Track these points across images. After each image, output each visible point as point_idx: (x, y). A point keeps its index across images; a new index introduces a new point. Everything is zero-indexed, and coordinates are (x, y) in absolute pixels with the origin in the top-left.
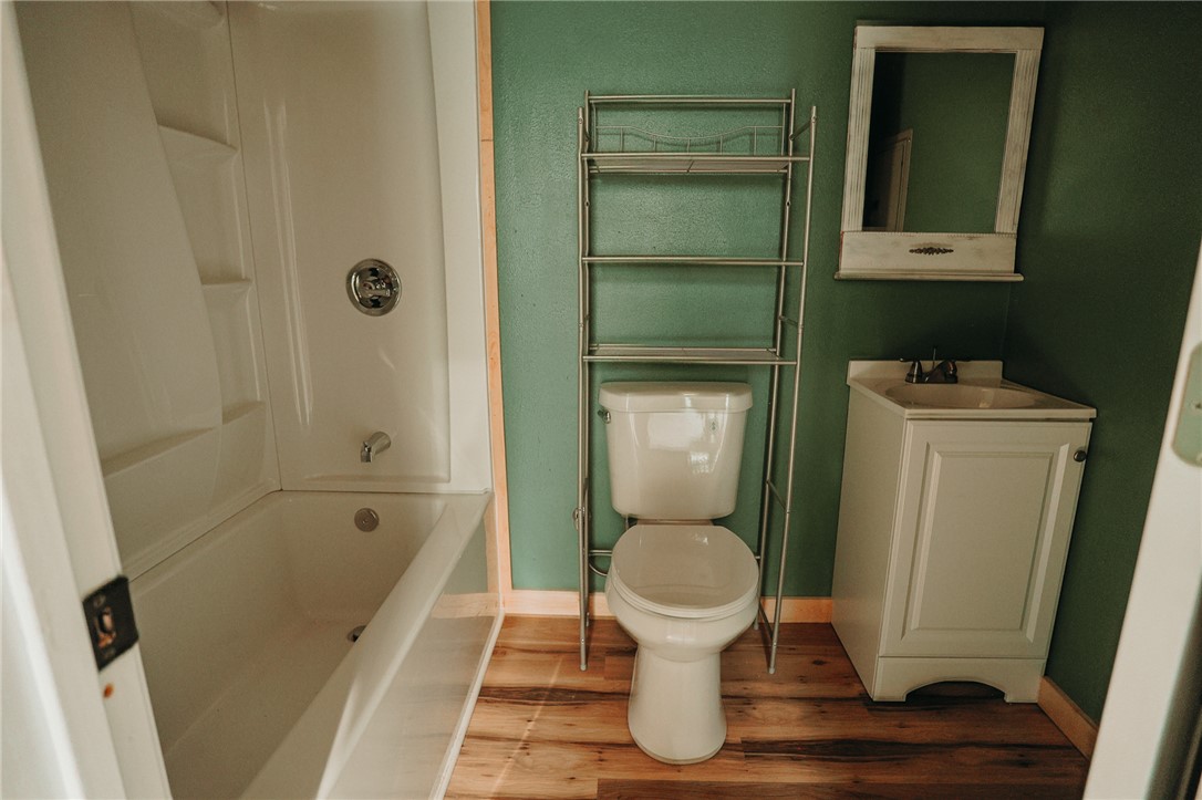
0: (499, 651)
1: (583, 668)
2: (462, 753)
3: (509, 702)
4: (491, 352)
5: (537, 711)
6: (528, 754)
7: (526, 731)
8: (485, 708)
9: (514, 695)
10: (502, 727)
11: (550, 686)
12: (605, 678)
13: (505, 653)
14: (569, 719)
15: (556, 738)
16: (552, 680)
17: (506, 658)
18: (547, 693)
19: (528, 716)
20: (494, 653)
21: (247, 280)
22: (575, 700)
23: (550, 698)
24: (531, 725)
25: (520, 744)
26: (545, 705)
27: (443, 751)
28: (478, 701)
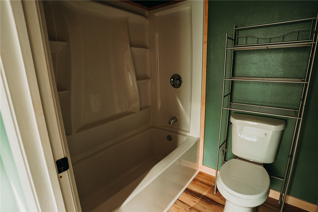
0: (195, 180)
1: (215, 193)
2: (175, 203)
3: (191, 195)
4: (203, 100)
5: (197, 200)
6: (190, 211)
7: (192, 204)
8: (185, 194)
9: (193, 194)
10: (187, 201)
11: (204, 195)
12: (220, 199)
13: (196, 181)
14: (205, 206)
15: (199, 210)
16: (205, 193)
17: (196, 182)
18: (202, 196)
19: (195, 201)
20: (193, 180)
21: (149, 78)
22: (209, 201)
23: (202, 198)
24: (194, 204)
25: (190, 207)
26: (200, 199)
27: (171, 201)
28: (184, 191)
